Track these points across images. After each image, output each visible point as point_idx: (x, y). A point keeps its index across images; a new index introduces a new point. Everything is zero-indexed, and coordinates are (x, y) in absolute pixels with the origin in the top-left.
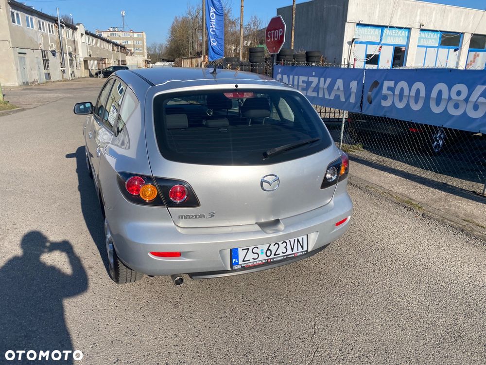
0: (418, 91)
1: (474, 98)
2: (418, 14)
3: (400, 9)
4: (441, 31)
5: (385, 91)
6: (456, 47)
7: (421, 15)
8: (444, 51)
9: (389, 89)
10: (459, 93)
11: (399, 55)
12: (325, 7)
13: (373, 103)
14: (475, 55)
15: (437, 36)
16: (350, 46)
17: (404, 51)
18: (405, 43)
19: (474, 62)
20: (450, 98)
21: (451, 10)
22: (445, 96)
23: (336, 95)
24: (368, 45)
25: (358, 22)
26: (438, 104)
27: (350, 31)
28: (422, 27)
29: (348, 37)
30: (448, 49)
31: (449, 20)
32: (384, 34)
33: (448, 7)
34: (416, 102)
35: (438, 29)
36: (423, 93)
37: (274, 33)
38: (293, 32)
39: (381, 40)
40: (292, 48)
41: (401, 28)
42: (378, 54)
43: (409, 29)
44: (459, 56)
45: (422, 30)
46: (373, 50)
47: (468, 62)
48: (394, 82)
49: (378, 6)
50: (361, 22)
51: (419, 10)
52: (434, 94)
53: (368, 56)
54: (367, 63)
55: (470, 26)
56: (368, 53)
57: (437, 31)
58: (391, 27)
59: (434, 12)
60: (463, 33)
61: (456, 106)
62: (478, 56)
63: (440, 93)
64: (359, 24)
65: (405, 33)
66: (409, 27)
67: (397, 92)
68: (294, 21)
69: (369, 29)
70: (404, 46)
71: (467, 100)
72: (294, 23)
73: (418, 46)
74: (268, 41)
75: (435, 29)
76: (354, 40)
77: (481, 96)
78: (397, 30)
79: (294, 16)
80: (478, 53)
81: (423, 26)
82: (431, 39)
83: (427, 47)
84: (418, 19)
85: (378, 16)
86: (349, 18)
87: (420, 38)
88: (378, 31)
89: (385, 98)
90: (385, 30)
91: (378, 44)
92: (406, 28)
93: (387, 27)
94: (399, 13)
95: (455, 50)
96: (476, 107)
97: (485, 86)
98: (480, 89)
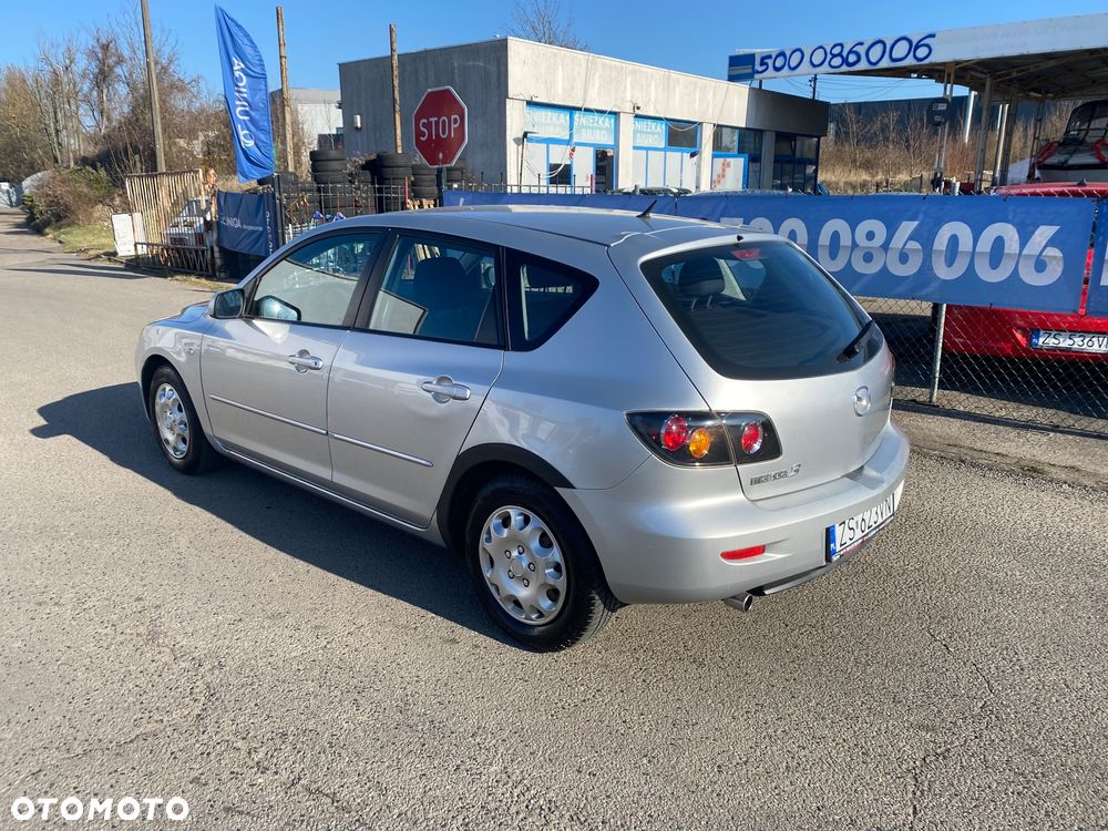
0: (793, 233)
1: (898, 241)
2: (629, 86)
3: (597, 75)
4: (667, 119)
6: (693, 150)
7: (632, 88)
8: (675, 156)
10: (870, 236)
11: (605, 164)
12: (456, 65)
14: (724, 164)
15: (661, 128)
16: (520, 147)
17: (612, 157)
18: (612, 143)
19: (724, 176)
20: (855, 245)
21: (678, 80)
22: (845, 240)
24: (550, 146)
25: (529, 99)
26: (833, 256)
27: (516, 119)
28: (637, 112)
29: (513, 129)
30: (680, 154)
31: (677, 98)
32: (576, 124)
33: (674, 75)
35: (662, 116)
36: (803, 238)
37: (437, 123)
38: (398, 117)
39: (571, 135)
40: (400, 151)
41: (602, 112)
42: (568, 162)
43: (616, 114)
44: (699, 166)
45: (637, 116)
46: (559, 156)
47: (715, 178)
48: (742, 219)
49: (560, 68)
50: (535, 100)
51: (629, 79)
52: (824, 239)
53: (553, 167)
54: (553, 181)
55: (710, 111)
56: (553, 161)
57: (661, 119)
58: (586, 110)
59: (653, 83)
60: (701, 124)
61: (868, 258)
62: (729, 165)
63: (836, 236)
64: (530, 103)
65: (609, 122)
66: (615, 110)
68: (396, 92)
69: (549, 113)
70: (610, 147)
71: (885, 247)
72: (397, 96)
73: (635, 148)
74: (422, 138)
75: (657, 115)
76: (525, 135)
77: (911, 238)
78: (596, 116)
79: (396, 82)
80: (728, 160)
81: (638, 108)
82: (653, 134)
83: (647, 149)
84: (628, 95)
85: (563, 89)
86: (513, 89)
87: (635, 132)
88: (564, 117)
90: (577, 115)
91: (568, 142)
92: (611, 113)
93: (580, 109)
94: (597, 85)
95: (693, 155)
96: (904, 258)
97: (917, 223)
98: (908, 227)
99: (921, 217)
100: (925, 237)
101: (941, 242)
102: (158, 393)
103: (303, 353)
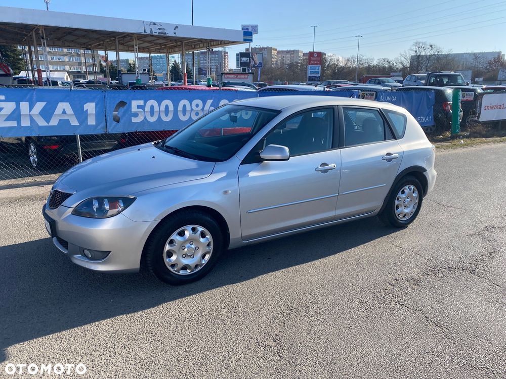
0: (167, 107)
1: (207, 107)
5: (134, 109)
9: (139, 107)
10: (197, 106)
13: (122, 121)
20: (192, 109)
22: (188, 108)
23: (60, 120)
26: (184, 114)
34: (167, 115)
36: (171, 108)
48: (143, 101)
52: (180, 108)
61: (197, 114)
63: (184, 106)
67: (147, 109)
71: (203, 109)
77: (211, 106)
89: (136, 115)
97: (212, 100)
98: (209, 102)
99: (214, 98)
100: (215, 105)
102: (172, 238)
103: (324, 164)
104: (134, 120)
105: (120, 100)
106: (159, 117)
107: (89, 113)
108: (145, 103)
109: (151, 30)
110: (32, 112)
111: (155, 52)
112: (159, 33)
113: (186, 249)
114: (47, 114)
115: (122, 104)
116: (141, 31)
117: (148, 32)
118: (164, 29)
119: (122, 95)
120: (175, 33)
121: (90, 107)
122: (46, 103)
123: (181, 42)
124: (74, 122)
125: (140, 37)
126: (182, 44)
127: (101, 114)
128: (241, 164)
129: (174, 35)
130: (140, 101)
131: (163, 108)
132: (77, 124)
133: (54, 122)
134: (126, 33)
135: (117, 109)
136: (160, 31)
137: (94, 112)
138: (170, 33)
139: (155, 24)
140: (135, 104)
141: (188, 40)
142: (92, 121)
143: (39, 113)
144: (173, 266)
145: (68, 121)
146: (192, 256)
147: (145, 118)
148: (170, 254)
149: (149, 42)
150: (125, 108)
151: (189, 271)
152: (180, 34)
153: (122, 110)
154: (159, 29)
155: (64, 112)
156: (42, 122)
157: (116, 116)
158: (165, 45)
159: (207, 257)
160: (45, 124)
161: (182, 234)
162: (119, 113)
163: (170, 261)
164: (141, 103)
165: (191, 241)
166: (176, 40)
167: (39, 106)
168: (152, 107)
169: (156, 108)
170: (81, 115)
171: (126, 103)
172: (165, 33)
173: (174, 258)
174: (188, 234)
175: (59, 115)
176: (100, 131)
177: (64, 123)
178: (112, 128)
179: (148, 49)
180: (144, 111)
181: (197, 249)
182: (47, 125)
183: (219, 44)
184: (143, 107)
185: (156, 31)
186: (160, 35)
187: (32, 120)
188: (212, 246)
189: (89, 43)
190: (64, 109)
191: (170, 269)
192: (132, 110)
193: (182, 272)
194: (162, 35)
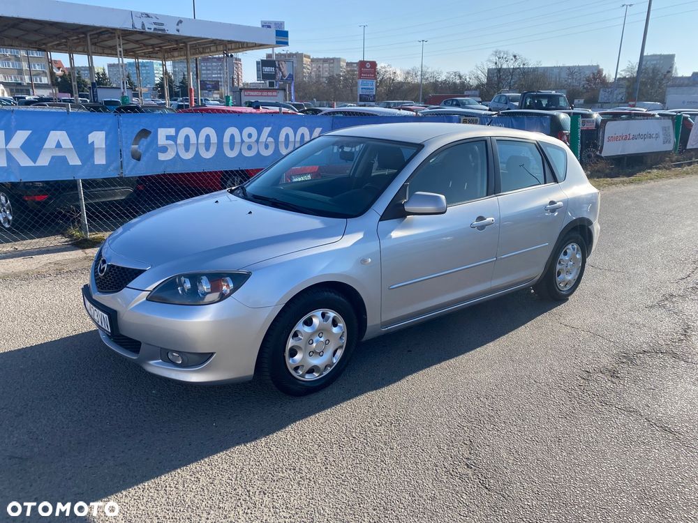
0: (208, 137)
1: (263, 138)
5: (162, 141)
9: (168, 138)
10: (250, 136)
13: (144, 159)
20: (242, 141)
22: (238, 139)
23: (53, 157)
26: (232, 149)
34: (207, 149)
36: (214, 139)
48: (174, 129)
52: (226, 139)
61: (250, 148)
63: (232, 137)
67: (181, 140)
71: (257, 141)
77: (268, 136)
89: (164, 149)
96: (267, 147)
97: (270, 128)
98: (267, 130)
99: (272, 125)
100: (274, 134)
101: (282, 138)
102: (296, 329)
103: (481, 218)
104: (162, 157)
105: (142, 128)
106: (197, 153)
107: (95, 147)
108: (177, 132)
109: (143, 25)
110: (11, 145)
111: (143, 57)
112: (155, 29)
113: (314, 345)
114: (32, 148)
115: (144, 133)
116: (128, 26)
117: (139, 27)
118: (162, 24)
119: (142, 122)
120: (178, 31)
121: (98, 138)
122: (30, 131)
123: (184, 43)
124: (74, 160)
125: (125, 34)
126: (186, 46)
127: (113, 148)
128: (380, 220)
129: (177, 33)
130: (169, 129)
131: (202, 140)
132: (79, 163)
133: (43, 160)
134: (105, 28)
135: (136, 141)
136: (155, 26)
137: (104, 146)
138: (171, 30)
139: (148, 16)
140: (163, 133)
141: (195, 40)
142: (100, 159)
143: (21, 147)
144: (296, 369)
145: (64, 159)
146: (320, 354)
147: (177, 154)
148: (293, 353)
149: (137, 42)
150: (149, 139)
151: (317, 375)
152: (185, 32)
153: (144, 142)
154: (155, 23)
155: (59, 145)
156: (25, 161)
157: (136, 151)
158: (160, 47)
159: (340, 353)
160: (29, 163)
161: (309, 323)
162: (139, 147)
163: (294, 361)
164: (172, 131)
165: (320, 332)
166: (176, 41)
167: (21, 136)
168: (187, 137)
169: (193, 139)
170: (85, 151)
171: (150, 132)
172: (164, 30)
173: (298, 357)
174: (316, 321)
175: (51, 150)
176: (112, 173)
177: (59, 161)
178: (129, 168)
179: (133, 52)
180: (176, 143)
181: (327, 342)
182: (34, 165)
183: (239, 48)
184: (173, 138)
185: (150, 27)
186: (156, 32)
187: (10, 157)
188: (345, 338)
189: (44, 42)
190: (58, 141)
191: (293, 372)
192: (159, 143)
193: (308, 377)
194: (160, 32)
